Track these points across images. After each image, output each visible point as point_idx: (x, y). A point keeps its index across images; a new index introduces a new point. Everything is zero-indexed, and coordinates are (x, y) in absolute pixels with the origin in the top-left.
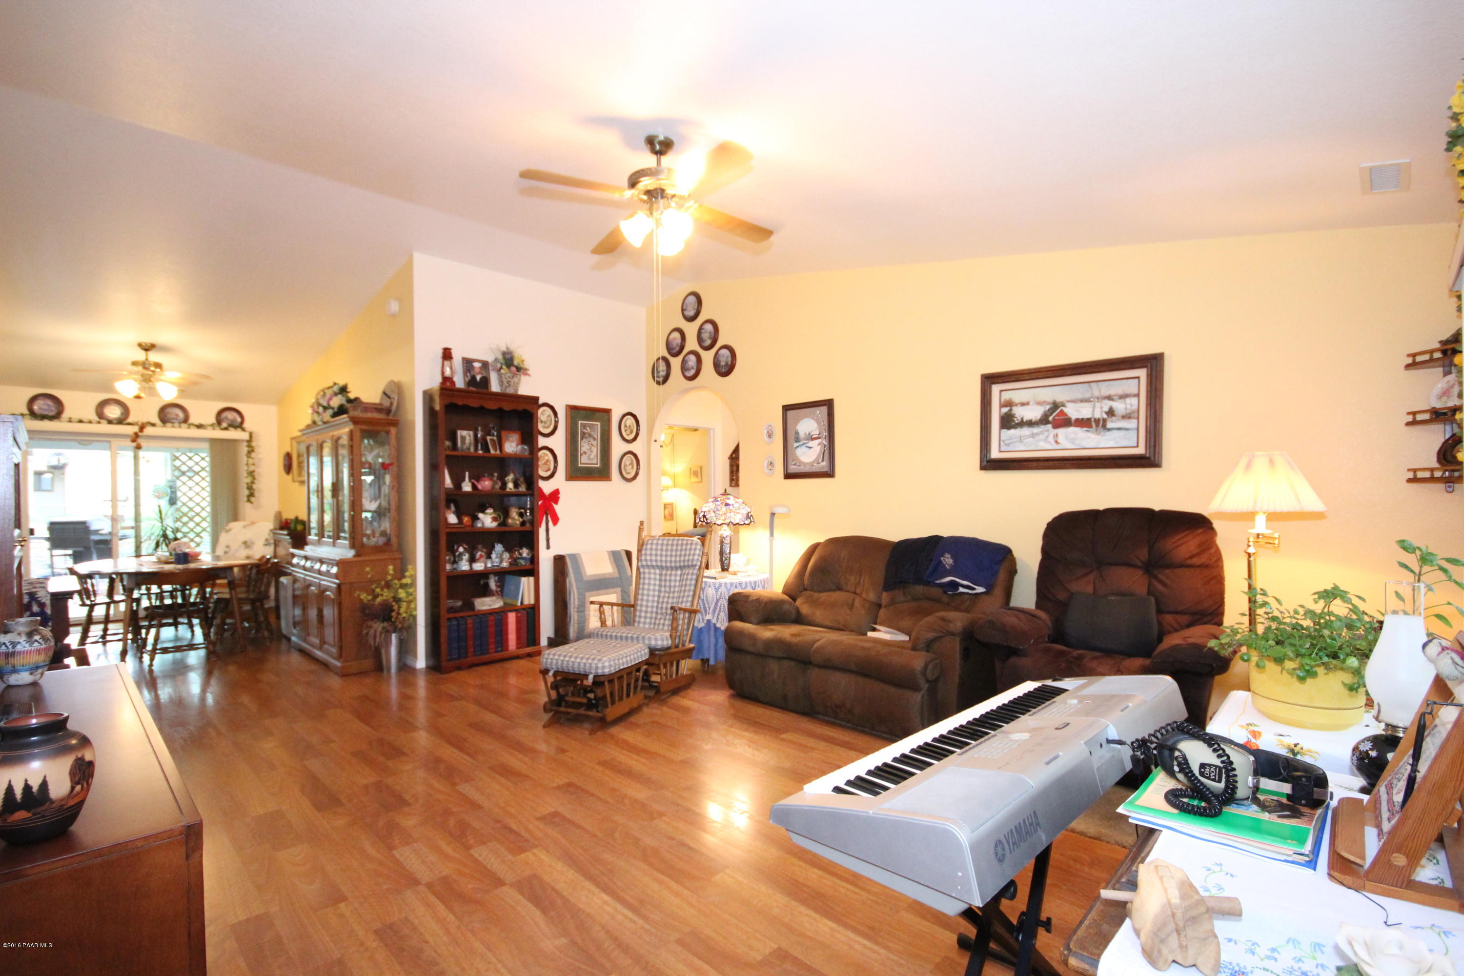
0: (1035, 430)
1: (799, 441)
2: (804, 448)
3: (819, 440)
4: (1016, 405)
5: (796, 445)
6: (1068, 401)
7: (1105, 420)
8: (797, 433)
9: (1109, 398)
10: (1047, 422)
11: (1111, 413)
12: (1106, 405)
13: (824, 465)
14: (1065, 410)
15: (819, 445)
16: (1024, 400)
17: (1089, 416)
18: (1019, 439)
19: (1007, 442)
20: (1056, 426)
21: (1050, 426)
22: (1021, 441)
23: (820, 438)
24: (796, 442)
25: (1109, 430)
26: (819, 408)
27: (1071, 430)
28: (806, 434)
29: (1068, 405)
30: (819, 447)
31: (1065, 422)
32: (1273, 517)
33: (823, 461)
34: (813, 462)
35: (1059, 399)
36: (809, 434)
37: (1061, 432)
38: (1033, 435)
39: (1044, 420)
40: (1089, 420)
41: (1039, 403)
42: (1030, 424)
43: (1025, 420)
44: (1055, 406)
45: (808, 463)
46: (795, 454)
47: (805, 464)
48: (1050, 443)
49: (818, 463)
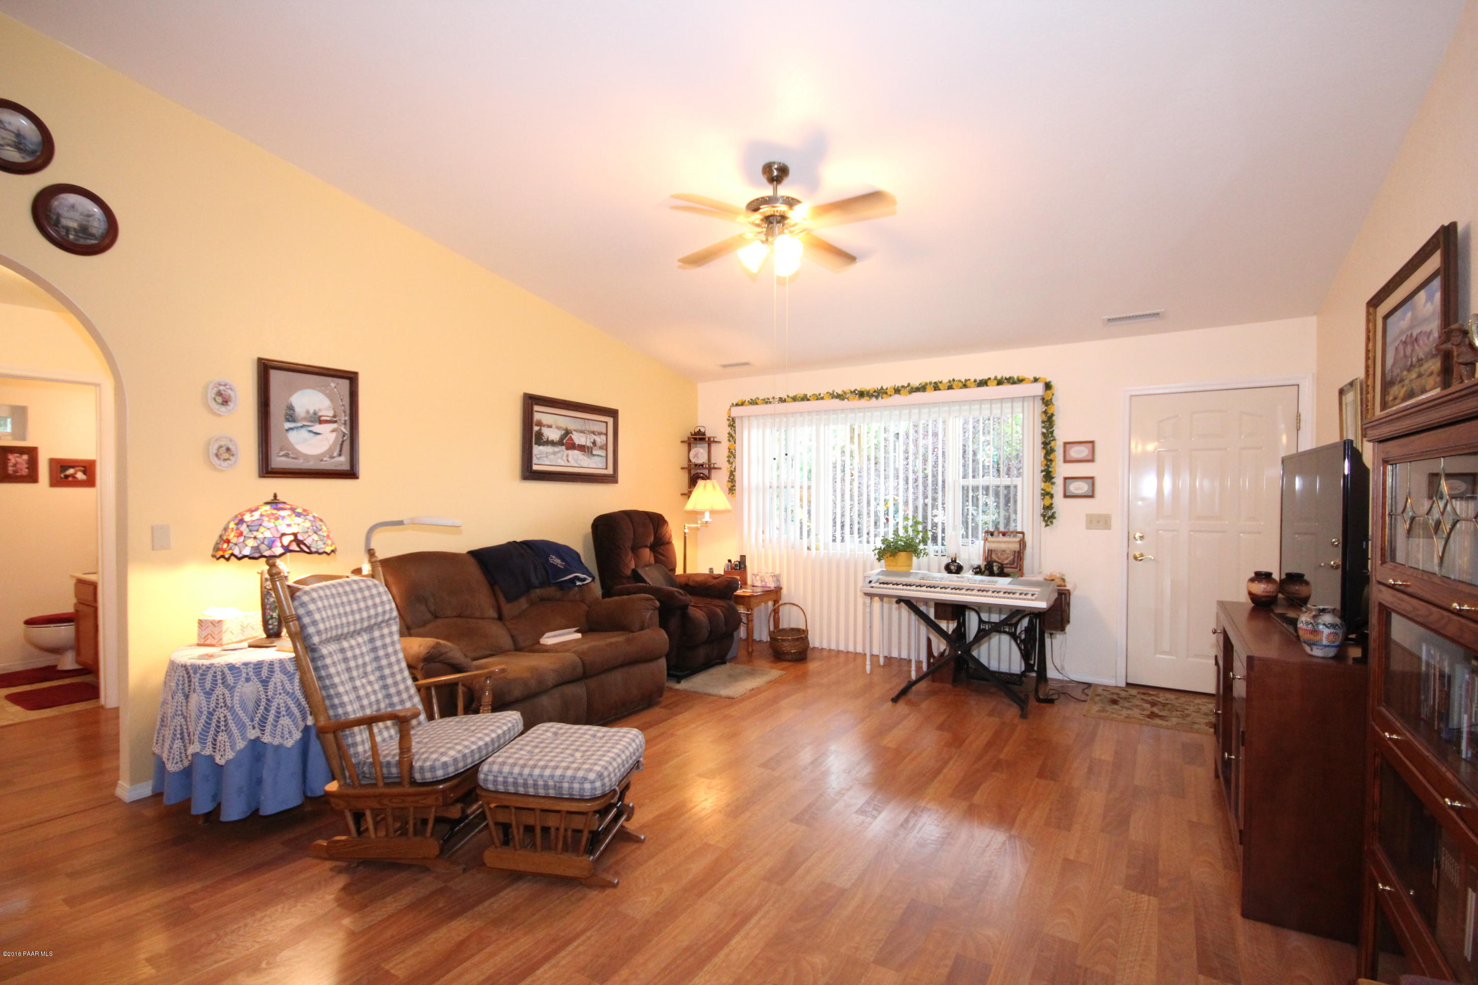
0: (556, 449)
1: (294, 421)
2: (304, 433)
3: (335, 426)
4: (544, 426)
5: (288, 425)
6: (575, 431)
7: (592, 448)
8: (291, 408)
9: (593, 433)
10: (562, 444)
11: (594, 443)
12: (593, 437)
13: (342, 462)
14: (573, 437)
15: (333, 431)
16: (549, 423)
17: (584, 444)
18: (545, 455)
19: (538, 456)
20: (567, 449)
21: (564, 447)
22: (547, 457)
23: (335, 422)
24: (288, 420)
25: (594, 455)
26: (336, 380)
27: (576, 452)
28: (308, 412)
29: (574, 433)
30: (334, 434)
31: (572, 446)
32: (713, 512)
33: (340, 455)
34: (323, 454)
35: (571, 427)
36: (315, 413)
37: (570, 452)
38: (554, 453)
39: (560, 443)
40: (584, 446)
41: (558, 428)
42: (553, 443)
43: (549, 439)
44: (567, 432)
45: (312, 456)
46: (288, 441)
47: (307, 457)
48: (564, 460)
49: (332, 457)
